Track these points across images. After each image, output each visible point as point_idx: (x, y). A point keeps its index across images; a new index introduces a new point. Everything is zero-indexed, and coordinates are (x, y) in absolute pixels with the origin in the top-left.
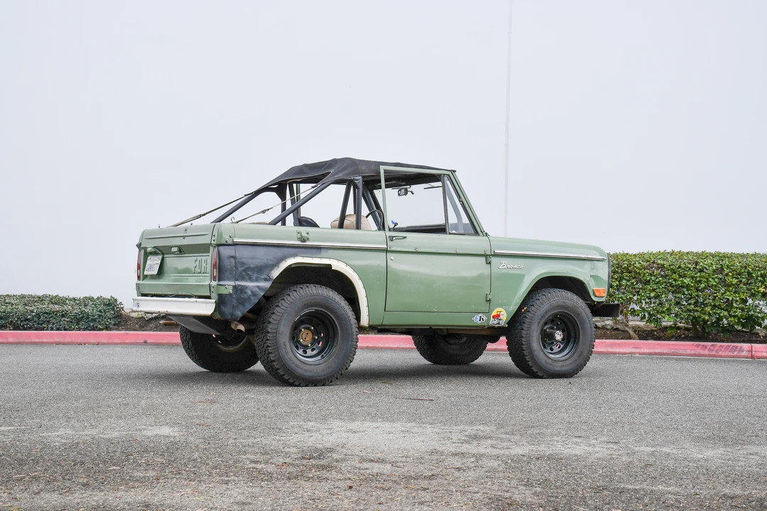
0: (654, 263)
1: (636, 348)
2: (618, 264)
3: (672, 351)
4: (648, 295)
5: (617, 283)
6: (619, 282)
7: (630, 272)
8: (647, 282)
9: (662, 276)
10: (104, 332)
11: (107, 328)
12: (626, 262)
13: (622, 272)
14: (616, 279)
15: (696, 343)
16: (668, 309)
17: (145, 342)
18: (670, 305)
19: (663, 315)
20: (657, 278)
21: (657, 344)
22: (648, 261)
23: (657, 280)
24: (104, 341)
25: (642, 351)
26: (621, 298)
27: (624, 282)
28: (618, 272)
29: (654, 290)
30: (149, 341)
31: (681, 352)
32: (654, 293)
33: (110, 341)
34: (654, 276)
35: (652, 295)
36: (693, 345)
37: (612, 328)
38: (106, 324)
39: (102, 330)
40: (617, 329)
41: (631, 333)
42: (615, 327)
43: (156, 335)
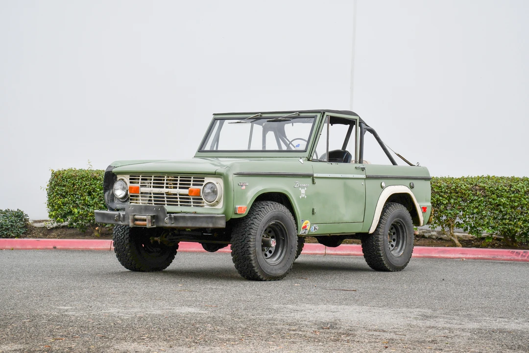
0: (476, 185)
1: (462, 254)
2: (448, 186)
3: (492, 256)
4: (471, 211)
5: (447, 201)
6: (449, 201)
7: (457, 193)
8: (472, 201)
9: (483, 196)
10: (16, 239)
11: (18, 236)
12: (454, 185)
13: (451, 193)
14: (446, 198)
15: (511, 250)
16: (487, 223)
17: (55, 248)
18: (490, 219)
19: (484, 227)
20: (479, 198)
21: (480, 251)
22: (472, 184)
23: (479, 199)
24: (18, 247)
25: (468, 256)
26: (450, 213)
27: (452, 201)
28: (447, 192)
29: (477, 207)
30: (58, 247)
31: (499, 257)
32: (477, 210)
33: (24, 247)
34: (477, 196)
35: (475, 211)
36: (509, 252)
37: (437, 238)
38: (17, 233)
39: (14, 237)
40: (441, 239)
41: (457, 242)
42: (439, 237)
43: (64, 242)
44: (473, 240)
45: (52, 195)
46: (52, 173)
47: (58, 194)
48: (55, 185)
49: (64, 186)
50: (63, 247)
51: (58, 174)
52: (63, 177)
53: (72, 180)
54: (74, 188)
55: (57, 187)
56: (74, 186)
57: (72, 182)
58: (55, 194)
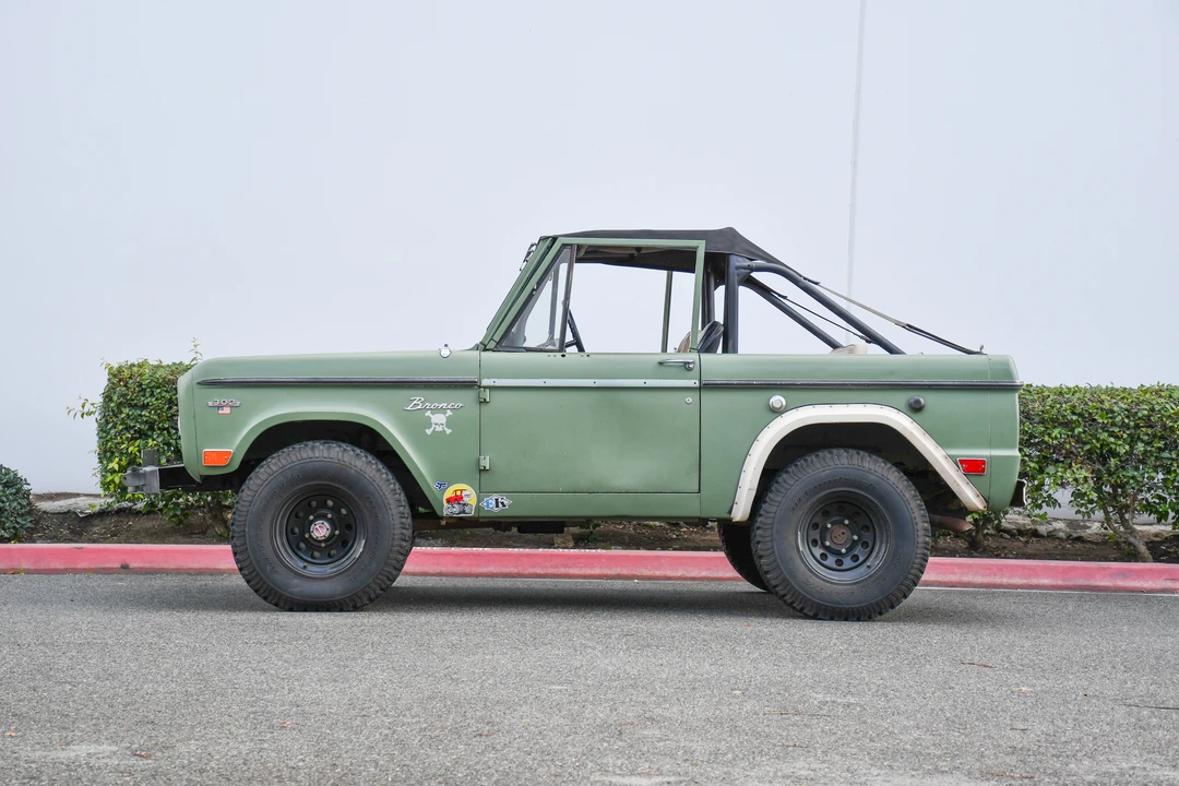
5: (1127, 447)
10: (13, 545)
11: (16, 537)
17: (125, 567)
24: (25, 565)
27: (1140, 447)
30: (133, 565)
33: (43, 566)
37: (1069, 537)
38: (14, 528)
39: (8, 540)
40: (1079, 539)
42: (1075, 535)
43: (148, 551)
44: (1162, 543)
45: (113, 431)
46: (110, 373)
47: (128, 428)
48: (120, 405)
49: (145, 407)
50: (147, 565)
51: (126, 373)
52: (141, 385)
53: (166, 391)
54: (172, 411)
55: (126, 411)
56: (170, 408)
57: (168, 396)
58: (121, 427)
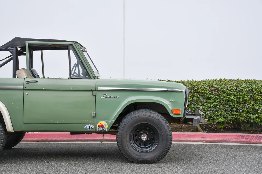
0: (212, 87)
1: (203, 137)
2: (192, 88)
3: (224, 139)
4: (209, 106)
6: (192, 98)
7: (198, 93)
8: (209, 99)
9: (217, 95)
12: (196, 87)
13: (194, 93)
14: (191, 97)
15: (238, 134)
16: (220, 114)
18: (222, 112)
19: (218, 117)
20: (214, 96)
21: (214, 135)
22: (209, 86)
23: (215, 97)
25: (207, 139)
26: (194, 107)
28: (191, 92)
29: (213, 103)
31: (229, 140)
32: (213, 105)
34: (213, 95)
35: (212, 105)
36: (236, 136)
41: (199, 128)
